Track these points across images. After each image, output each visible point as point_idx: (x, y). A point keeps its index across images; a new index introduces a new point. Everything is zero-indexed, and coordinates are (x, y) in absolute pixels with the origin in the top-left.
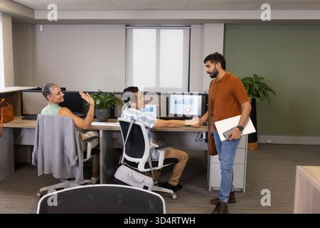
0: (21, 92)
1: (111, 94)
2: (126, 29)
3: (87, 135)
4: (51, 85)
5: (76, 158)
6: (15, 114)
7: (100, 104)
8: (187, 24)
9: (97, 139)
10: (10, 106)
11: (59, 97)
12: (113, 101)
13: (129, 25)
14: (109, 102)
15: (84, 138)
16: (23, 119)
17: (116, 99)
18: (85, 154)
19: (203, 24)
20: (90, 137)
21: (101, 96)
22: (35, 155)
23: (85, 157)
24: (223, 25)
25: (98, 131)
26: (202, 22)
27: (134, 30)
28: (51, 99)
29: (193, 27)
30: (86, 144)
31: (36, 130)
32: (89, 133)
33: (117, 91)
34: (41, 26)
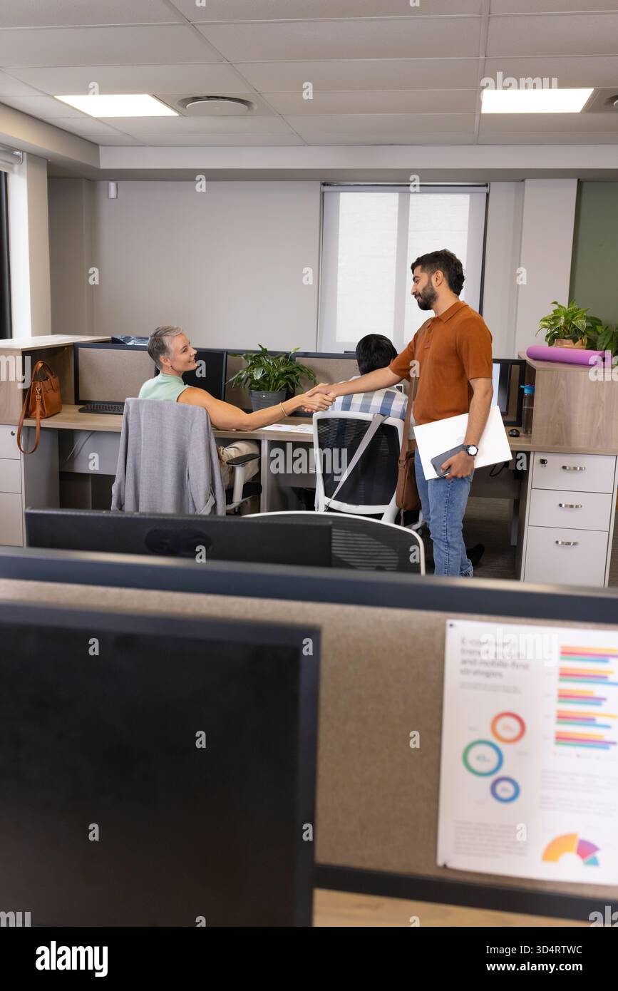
0: (74, 347)
1: (287, 355)
2: (323, 194)
3: (231, 452)
4: (167, 330)
5: (212, 501)
6: (64, 401)
7: (264, 378)
8: (479, 181)
9: (256, 460)
10: (54, 380)
11: (185, 357)
12: (293, 373)
13: (330, 182)
14: (282, 374)
15: (225, 458)
16: (81, 411)
17: (300, 368)
18: (229, 493)
19: (523, 181)
20: (239, 455)
21: (265, 361)
22: (119, 490)
23: (229, 499)
24: (575, 181)
25: (258, 443)
26: (518, 177)
27: (342, 194)
28: (168, 364)
29: (495, 188)
30: (233, 471)
31: (123, 435)
32: (238, 445)
33: (303, 350)
34: (112, 185)
